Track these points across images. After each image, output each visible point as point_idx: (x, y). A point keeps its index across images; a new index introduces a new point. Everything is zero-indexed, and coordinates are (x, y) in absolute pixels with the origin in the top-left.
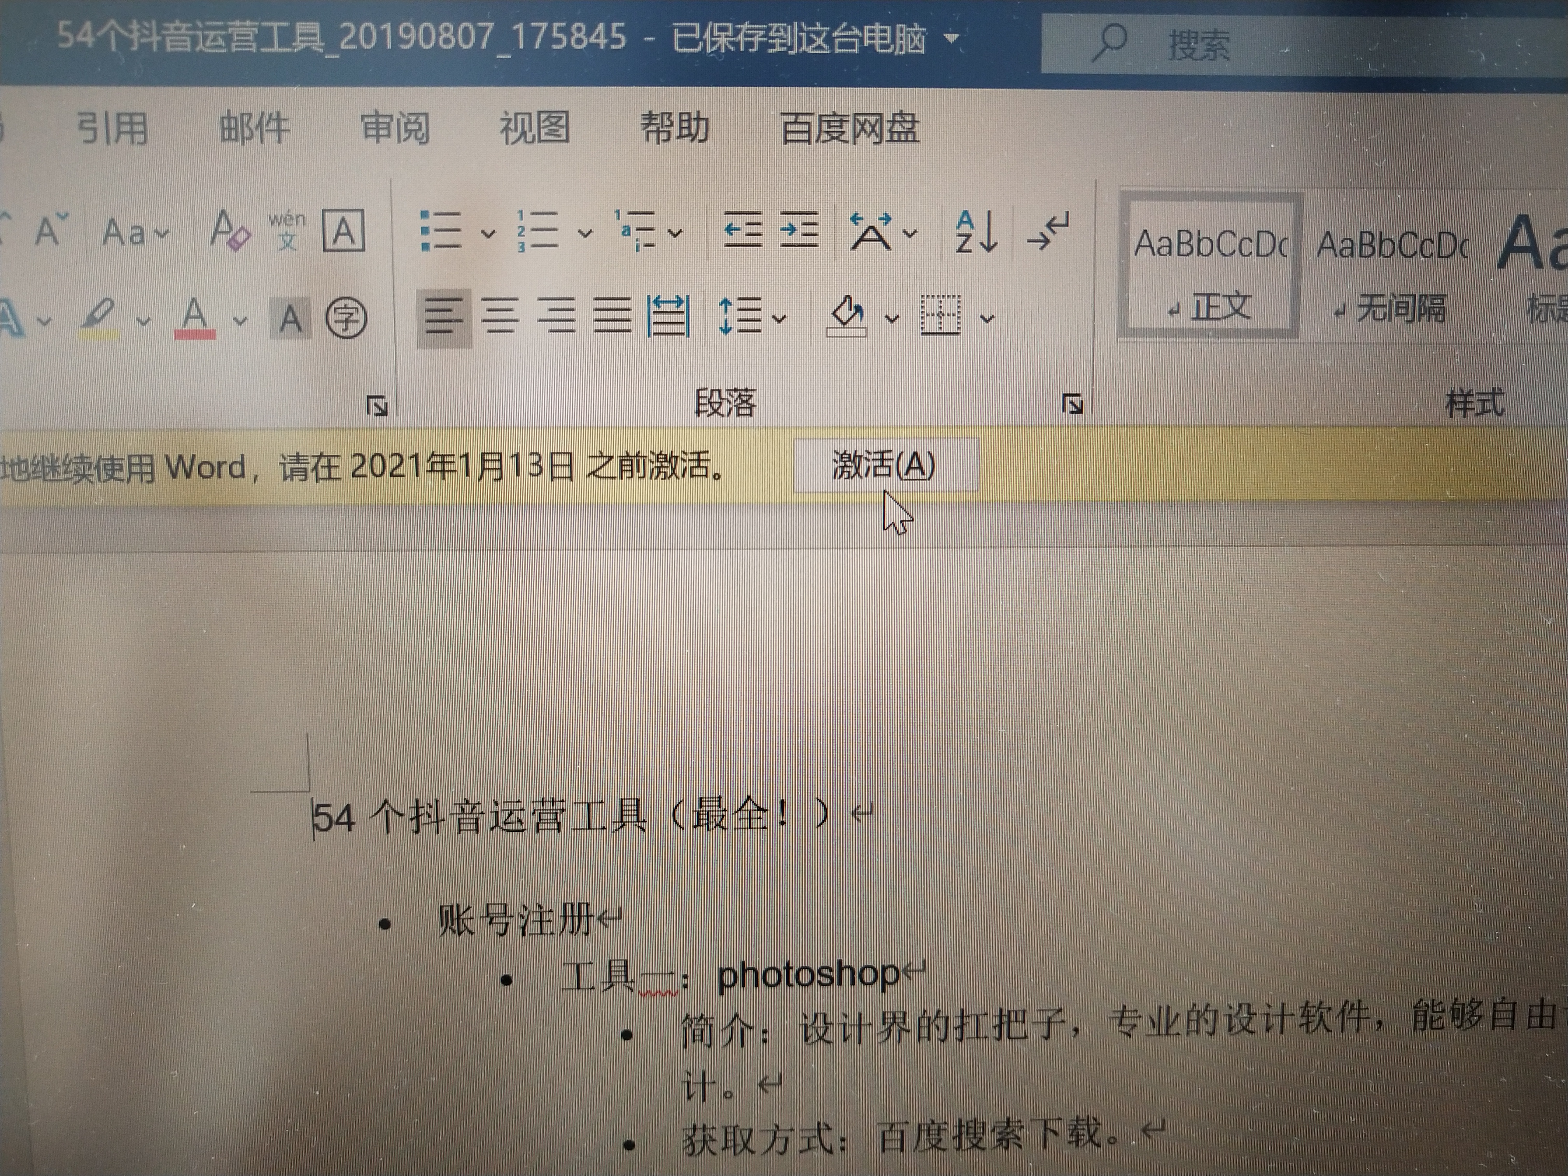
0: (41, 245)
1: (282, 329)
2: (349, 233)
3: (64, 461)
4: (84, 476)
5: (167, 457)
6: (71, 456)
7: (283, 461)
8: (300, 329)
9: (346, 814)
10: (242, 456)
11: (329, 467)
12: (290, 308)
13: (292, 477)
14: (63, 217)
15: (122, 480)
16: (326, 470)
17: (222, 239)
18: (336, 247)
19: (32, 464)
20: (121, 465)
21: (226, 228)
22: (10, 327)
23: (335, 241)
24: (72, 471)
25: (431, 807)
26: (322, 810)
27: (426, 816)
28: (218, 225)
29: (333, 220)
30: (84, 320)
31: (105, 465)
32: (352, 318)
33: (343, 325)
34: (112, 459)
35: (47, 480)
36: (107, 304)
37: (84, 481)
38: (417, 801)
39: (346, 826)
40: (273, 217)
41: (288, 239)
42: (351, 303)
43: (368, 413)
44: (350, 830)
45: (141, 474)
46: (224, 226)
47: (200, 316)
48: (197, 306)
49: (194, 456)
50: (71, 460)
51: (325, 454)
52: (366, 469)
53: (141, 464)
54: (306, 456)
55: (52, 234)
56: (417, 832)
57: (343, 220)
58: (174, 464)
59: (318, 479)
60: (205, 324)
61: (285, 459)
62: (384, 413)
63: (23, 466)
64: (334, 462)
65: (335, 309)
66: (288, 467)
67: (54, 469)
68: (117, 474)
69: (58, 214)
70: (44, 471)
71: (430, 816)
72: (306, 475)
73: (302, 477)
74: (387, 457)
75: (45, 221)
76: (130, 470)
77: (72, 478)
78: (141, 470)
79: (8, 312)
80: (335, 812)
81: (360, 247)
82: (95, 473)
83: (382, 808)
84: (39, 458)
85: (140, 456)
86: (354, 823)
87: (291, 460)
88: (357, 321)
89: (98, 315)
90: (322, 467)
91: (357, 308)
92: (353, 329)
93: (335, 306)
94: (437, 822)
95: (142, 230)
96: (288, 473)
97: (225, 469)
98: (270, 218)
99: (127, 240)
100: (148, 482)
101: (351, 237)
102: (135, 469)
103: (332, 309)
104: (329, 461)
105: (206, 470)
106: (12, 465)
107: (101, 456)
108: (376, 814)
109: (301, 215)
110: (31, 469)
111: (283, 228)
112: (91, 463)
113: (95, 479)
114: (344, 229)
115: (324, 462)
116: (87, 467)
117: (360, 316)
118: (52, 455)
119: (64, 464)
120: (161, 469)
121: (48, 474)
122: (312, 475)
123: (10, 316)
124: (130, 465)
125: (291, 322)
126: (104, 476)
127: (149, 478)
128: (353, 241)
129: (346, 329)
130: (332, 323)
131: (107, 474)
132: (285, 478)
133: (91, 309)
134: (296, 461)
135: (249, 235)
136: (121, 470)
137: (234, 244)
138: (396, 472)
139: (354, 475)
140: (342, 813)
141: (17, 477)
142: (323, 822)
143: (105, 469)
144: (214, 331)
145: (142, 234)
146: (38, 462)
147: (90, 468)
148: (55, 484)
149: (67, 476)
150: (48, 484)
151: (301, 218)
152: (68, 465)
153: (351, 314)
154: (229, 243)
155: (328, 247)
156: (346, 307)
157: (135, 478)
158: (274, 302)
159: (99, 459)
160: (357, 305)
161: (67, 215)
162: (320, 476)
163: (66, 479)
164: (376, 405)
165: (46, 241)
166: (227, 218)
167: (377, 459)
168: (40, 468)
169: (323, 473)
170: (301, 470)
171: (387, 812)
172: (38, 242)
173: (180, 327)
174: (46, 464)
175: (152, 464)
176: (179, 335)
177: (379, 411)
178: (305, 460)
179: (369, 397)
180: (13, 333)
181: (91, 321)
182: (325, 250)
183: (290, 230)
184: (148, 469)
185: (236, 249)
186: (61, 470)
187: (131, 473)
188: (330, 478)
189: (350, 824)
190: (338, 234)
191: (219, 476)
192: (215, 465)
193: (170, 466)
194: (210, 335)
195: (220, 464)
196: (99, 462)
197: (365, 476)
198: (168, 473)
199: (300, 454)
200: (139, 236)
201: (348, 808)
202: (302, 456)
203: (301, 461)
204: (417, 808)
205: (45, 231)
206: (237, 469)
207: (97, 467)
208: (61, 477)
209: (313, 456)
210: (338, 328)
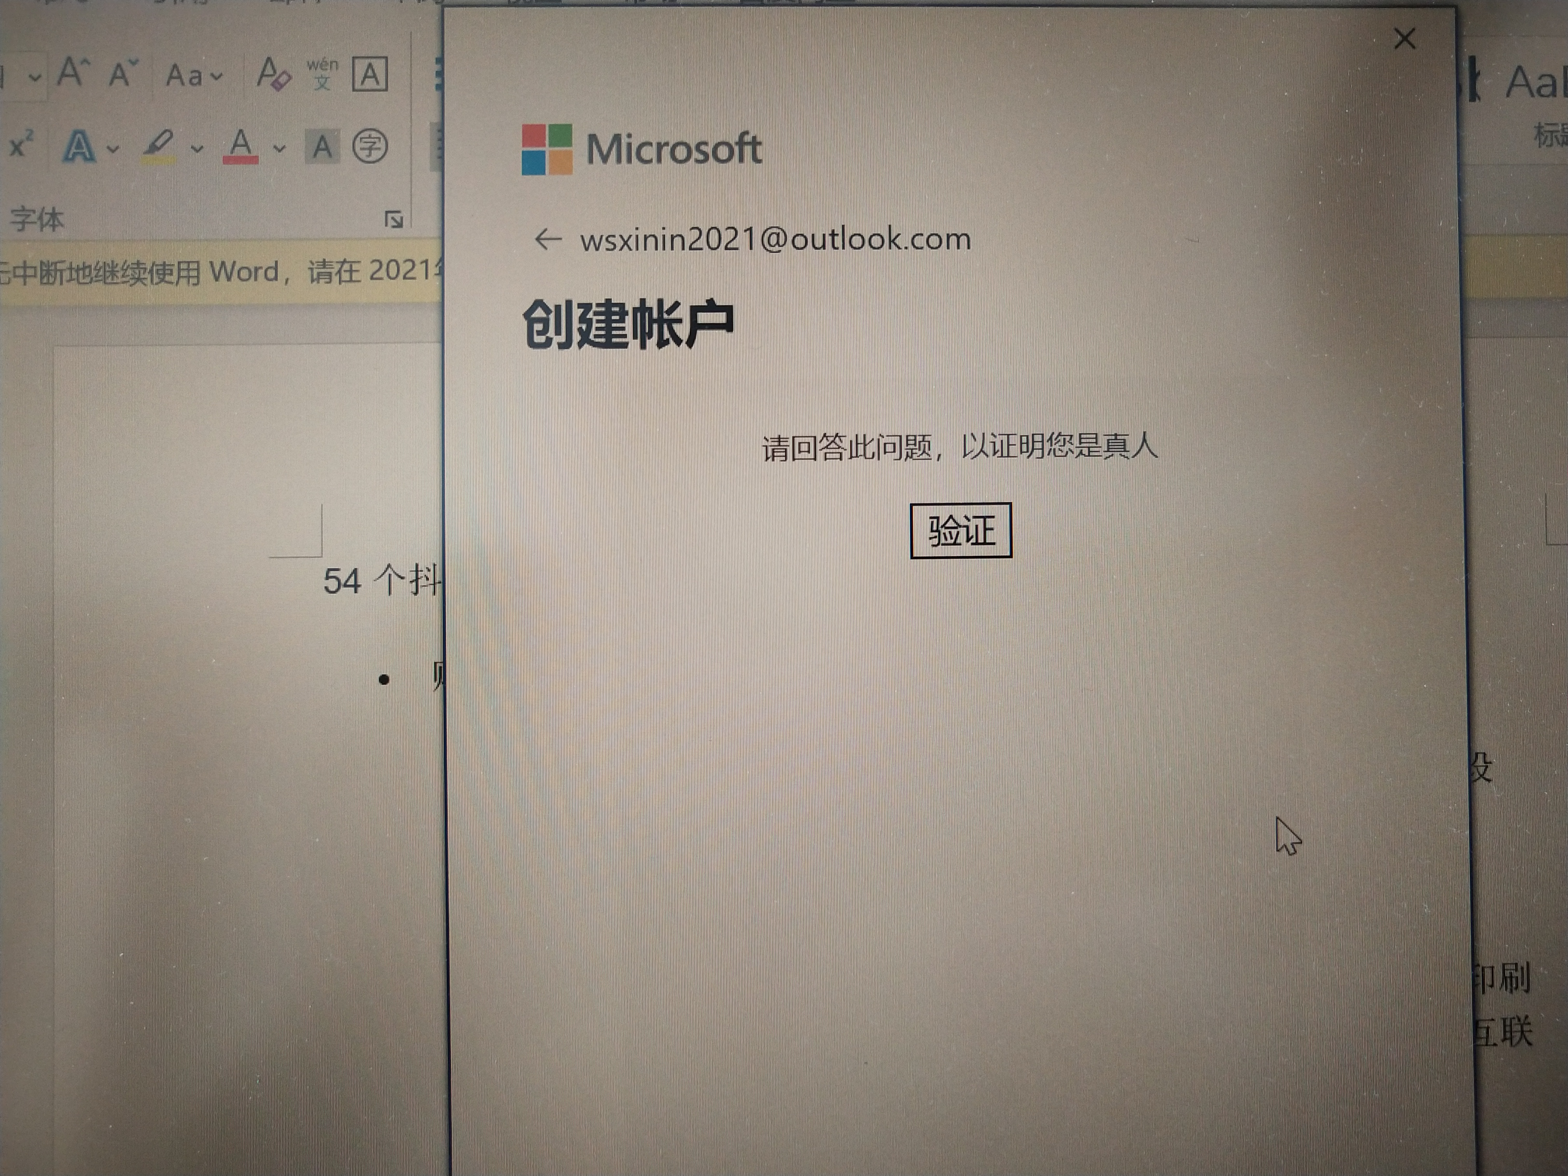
0: (113, 85)
1: (315, 155)
2: (374, 76)
3: (123, 266)
4: (139, 279)
5: (211, 263)
6: (129, 263)
7: (312, 266)
8: (330, 155)
9: (353, 578)
10: (276, 262)
11: (351, 271)
12: (322, 138)
13: (318, 279)
14: (134, 63)
15: (171, 283)
16: (348, 274)
17: (267, 81)
18: (363, 87)
19: (95, 269)
20: (171, 270)
21: (271, 72)
22: (83, 154)
23: (363, 82)
24: (128, 276)
25: (429, 570)
26: (332, 574)
27: (424, 579)
28: (264, 70)
29: (361, 67)
30: (146, 147)
31: (158, 270)
32: (377, 146)
33: (367, 152)
34: (164, 264)
35: (107, 283)
36: (167, 135)
37: (139, 284)
38: (417, 565)
39: (353, 589)
40: (310, 63)
41: (322, 81)
42: (374, 134)
43: (386, 225)
44: (356, 592)
45: (189, 277)
46: (269, 71)
47: (246, 145)
48: (243, 136)
49: (234, 262)
50: (129, 265)
51: (347, 260)
52: (382, 273)
53: (188, 270)
54: (331, 262)
55: (123, 76)
56: (416, 593)
57: (370, 66)
58: (217, 269)
59: (340, 282)
60: (249, 151)
61: (313, 264)
62: (400, 225)
63: (87, 271)
64: (355, 267)
65: (361, 139)
66: (315, 272)
67: (113, 273)
68: (167, 278)
69: (130, 61)
70: (105, 276)
71: (428, 579)
72: (331, 279)
73: (328, 280)
74: (400, 262)
75: (119, 66)
76: (179, 273)
77: (129, 281)
78: (189, 274)
79: (82, 141)
80: (343, 576)
81: (384, 87)
82: (149, 276)
83: (385, 572)
84: (101, 264)
85: (189, 263)
86: (359, 586)
87: (318, 265)
88: (379, 149)
89: (159, 144)
90: (344, 271)
91: (379, 138)
92: (376, 155)
93: (362, 135)
94: (434, 584)
95: (200, 73)
96: (315, 276)
97: (261, 273)
98: (308, 64)
99: (186, 79)
100: (194, 284)
101: (376, 79)
102: (183, 273)
103: (358, 139)
104: (351, 266)
105: (244, 274)
106: (78, 270)
107: (154, 262)
108: (380, 577)
109: (335, 62)
110: (94, 273)
111: (320, 72)
112: (145, 269)
113: (148, 281)
114: (370, 73)
115: (346, 267)
116: (142, 271)
117: (381, 145)
118: (113, 262)
119: (122, 269)
120: (206, 274)
121: (108, 277)
122: (336, 279)
123: (84, 144)
124: (179, 270)
125: (323, 150)
126: (156, 280)
127: (195, 281)
128: (378, 83)
129: (370, 155)
130: (357, 149)
131: (159, 278)
132: (313, 281)
133: (153, 140)
134: (322, 267)
135: (290, 77)
136: (171, 274)
137: (278, 86)
138: (408, 275)
139: (372, 278)
140: (350, 577)
141: (81, 281)
142: (333, 584)
143: (157, 273)
144: (257, 157)
145: (200, 77)
146: (100, 268)
147: (144, 273)
148: (114, 286)
149: (124, 279)
150: (107, 286)
151: (334, 64)
152: (126, 270)
153: (375, 143)
154: (273, 85)
155: (356, 87)
156: (370, 137)
157: (183, 281)
158: (309, 133)
159: (153, 266)
160: (379, 135)
161: (137, 61)
162: (343, 279)
163: (124, 282)
164: (393, 218)
165: (119, 83)
166: (272, 63)
167: (393, 264)
168: (101, 273)
169: (346, 276)
170: (327, 274)
171: (390, 575)
172: (111, 83)
173: (228, 154)
174: (107, 269)
175: (198, 269)
176: (227, 160)
177: (395, 224)
178: (331, 265)
179: (387, 212)
180: (86, 159)
181: (153, 148)
182: (354, 90)
183: (326, 74)
184: (195, 273)
185: (278, 89)
186: (119, 274)
187: (179, 277)
188: (351, 281)
189: (356, 586)
190: (366, 77)
191: (256, 279)
192: (253, 270)
193: (213, 271)
194: (254, 160)
195: (256, 269)
196: (152, 267)
197: (381, 279)
198: (212, 277)
199: (326, 260)
200: (197, 78)
201: (355, 572)
202: (328, 262)
203: (327, 267)
204: (417, 571)
205: (119, 74)
206: (271, 274)
207: (151, 271)
208: (119, 281)
209: (337, 262)
210: (363, 154)
